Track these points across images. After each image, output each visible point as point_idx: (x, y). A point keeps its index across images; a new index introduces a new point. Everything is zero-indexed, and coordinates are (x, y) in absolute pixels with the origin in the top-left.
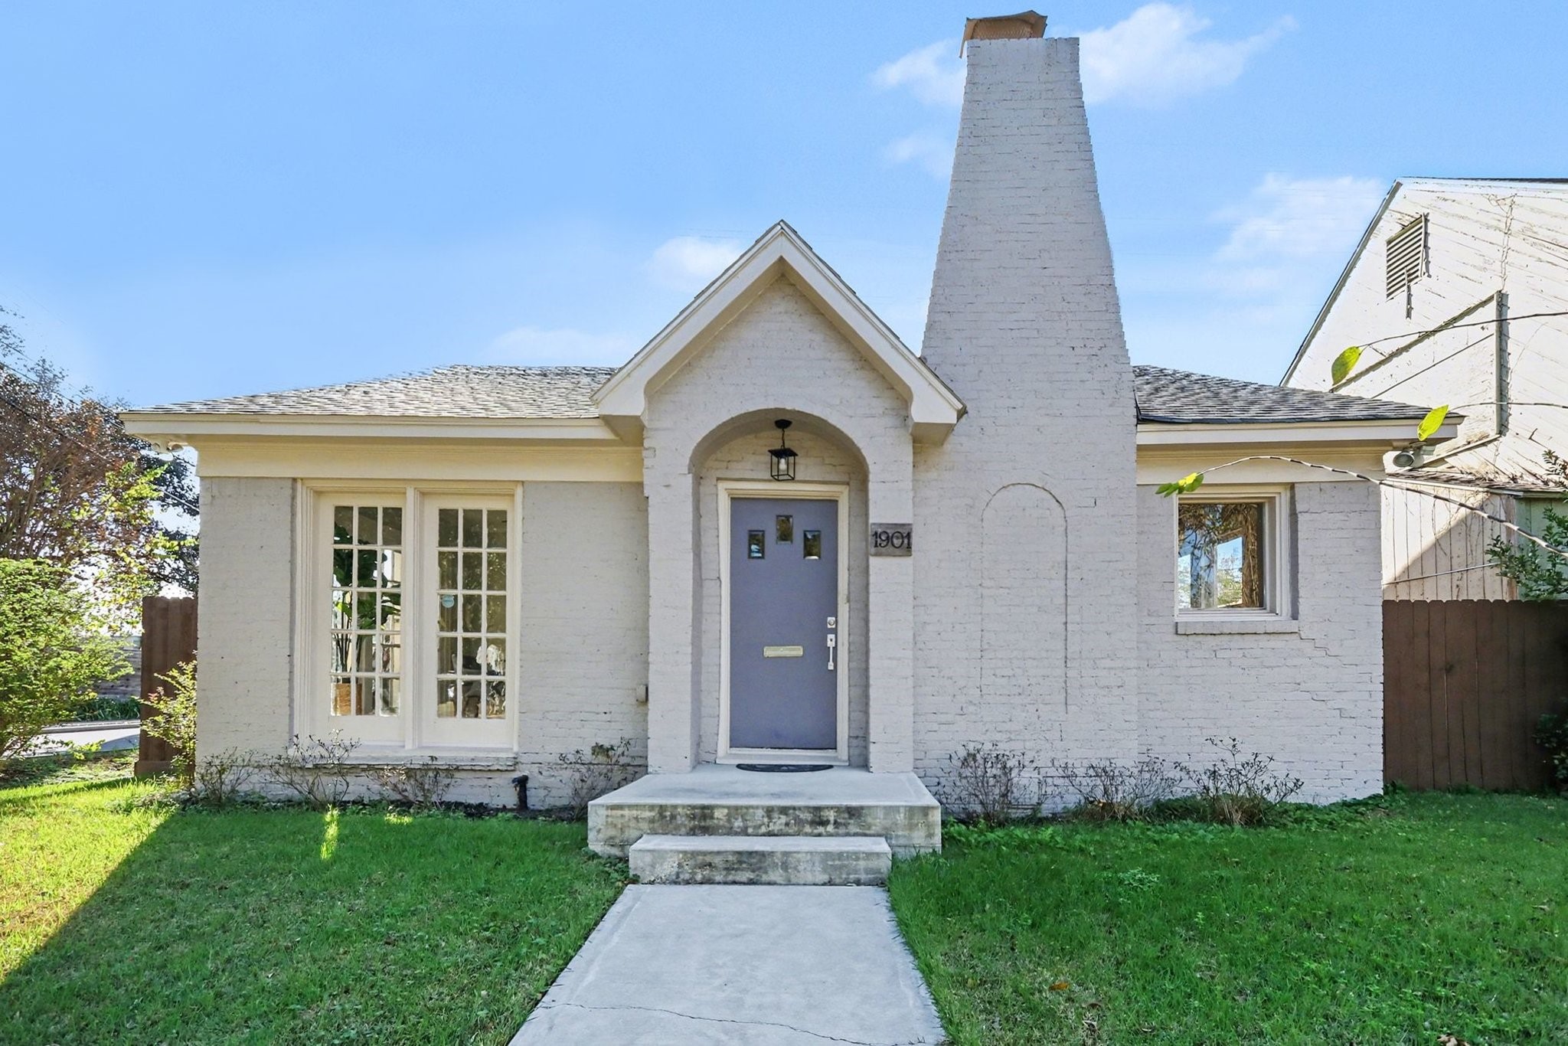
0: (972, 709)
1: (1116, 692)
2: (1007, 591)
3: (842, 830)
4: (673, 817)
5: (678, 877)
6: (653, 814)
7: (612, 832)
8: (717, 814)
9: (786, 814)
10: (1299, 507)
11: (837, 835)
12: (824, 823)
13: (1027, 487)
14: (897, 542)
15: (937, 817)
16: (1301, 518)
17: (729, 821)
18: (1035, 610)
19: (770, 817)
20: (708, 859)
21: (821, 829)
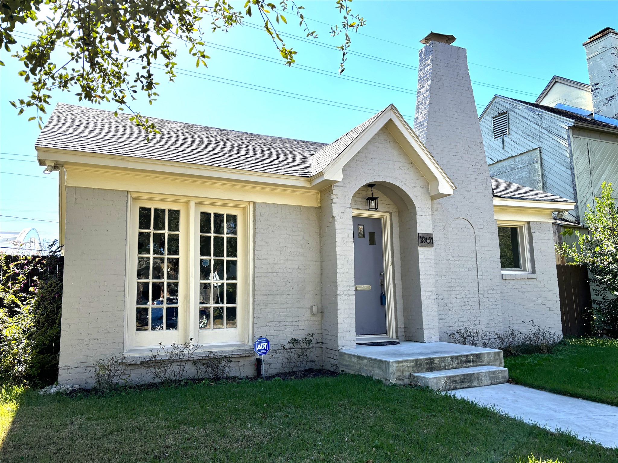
0: (450, 312)
1: (495, 303)
2: (458, 262)
3: (475, 364)
4: (421, 364)
5: (445, 388)
6: (413, 364)
7: (399, 374)
8: (436, 361)
9: (457, 359)
10: (532, 231)
11: (474, 366)
12: (469, 362)
13: (462, 219)
14: (428, 241)
15: (502, 355)
16: (534, 235)
17: (439, 364)
18: (467, 270)
19: (452, 361)
20: (454, 379)
21: (469, 365)
